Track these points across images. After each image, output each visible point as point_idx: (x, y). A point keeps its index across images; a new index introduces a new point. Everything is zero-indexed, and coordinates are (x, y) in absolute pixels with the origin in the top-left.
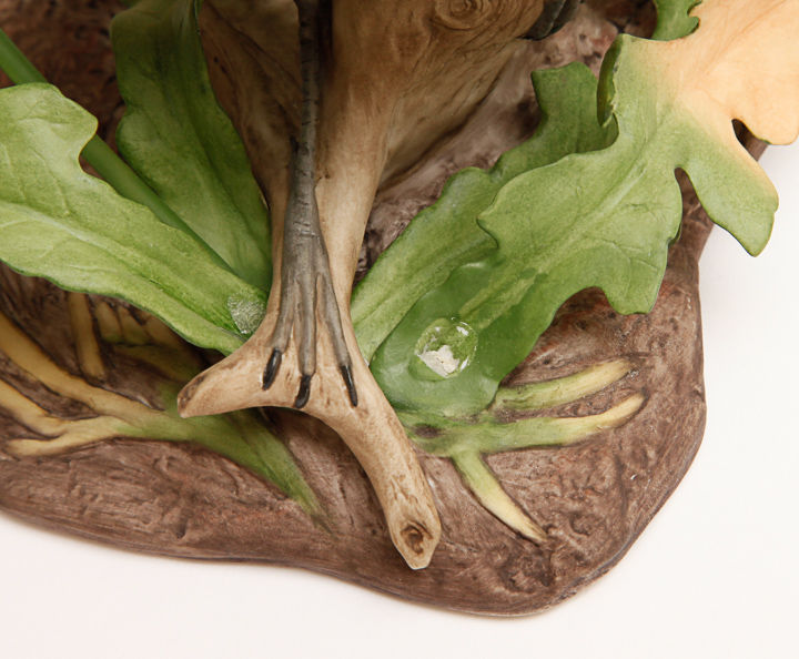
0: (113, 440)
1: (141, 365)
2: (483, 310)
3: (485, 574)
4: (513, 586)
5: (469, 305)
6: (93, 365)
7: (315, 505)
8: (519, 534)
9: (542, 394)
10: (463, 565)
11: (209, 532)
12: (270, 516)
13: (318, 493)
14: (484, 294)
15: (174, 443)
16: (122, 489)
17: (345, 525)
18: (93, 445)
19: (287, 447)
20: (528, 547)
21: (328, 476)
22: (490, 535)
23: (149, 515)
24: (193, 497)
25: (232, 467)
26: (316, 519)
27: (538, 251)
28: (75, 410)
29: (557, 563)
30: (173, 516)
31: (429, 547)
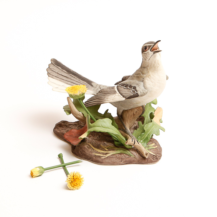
0: (112, 155)
1: (112, 149)
2: (143, 138)
3: (152, 159)
4: (154, 160)
5: (142, 138)
6: (107, 150)
7: (134, 156)
8: (154, 155)
9: (150, 145)
10: (150, 158)
11: (124, 161)
12: (130, 158)
13: (134, 155)
14: (144, 136)
15: (118, 154)
16: (114, 159)
17: (137, 158)
18: (110, 156)
19: (130, 151)
20: (154, 156)
21: (135, 153)
22: (151, 156)
23: (118, 161)
24: (121, 158)
25: (125, 155)
26: (134, 157)
27: (148, 132)
28: (107, 154)
29: (157, 157)
30: (120, 160)
31: (148, 155)
